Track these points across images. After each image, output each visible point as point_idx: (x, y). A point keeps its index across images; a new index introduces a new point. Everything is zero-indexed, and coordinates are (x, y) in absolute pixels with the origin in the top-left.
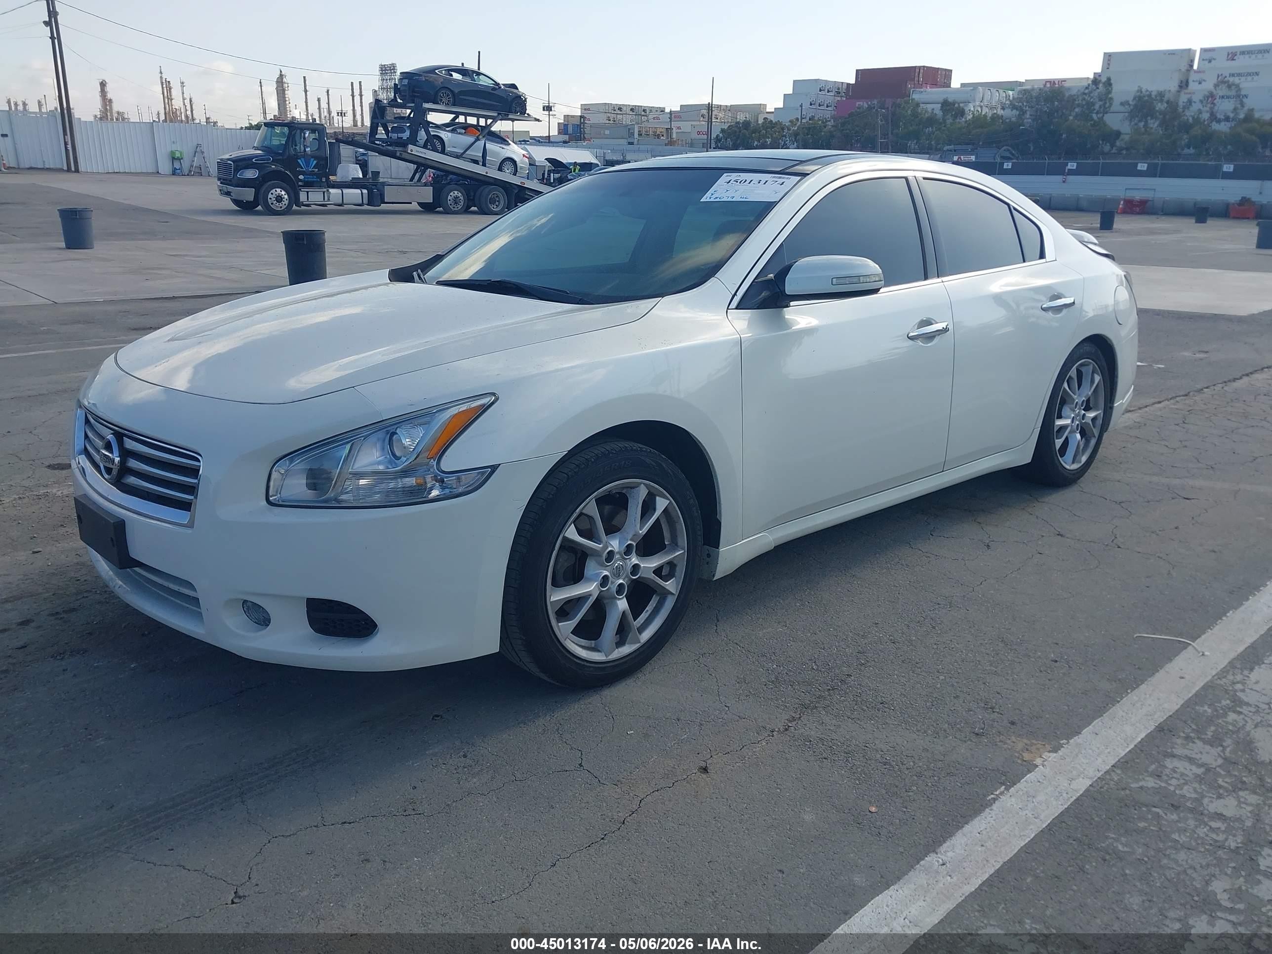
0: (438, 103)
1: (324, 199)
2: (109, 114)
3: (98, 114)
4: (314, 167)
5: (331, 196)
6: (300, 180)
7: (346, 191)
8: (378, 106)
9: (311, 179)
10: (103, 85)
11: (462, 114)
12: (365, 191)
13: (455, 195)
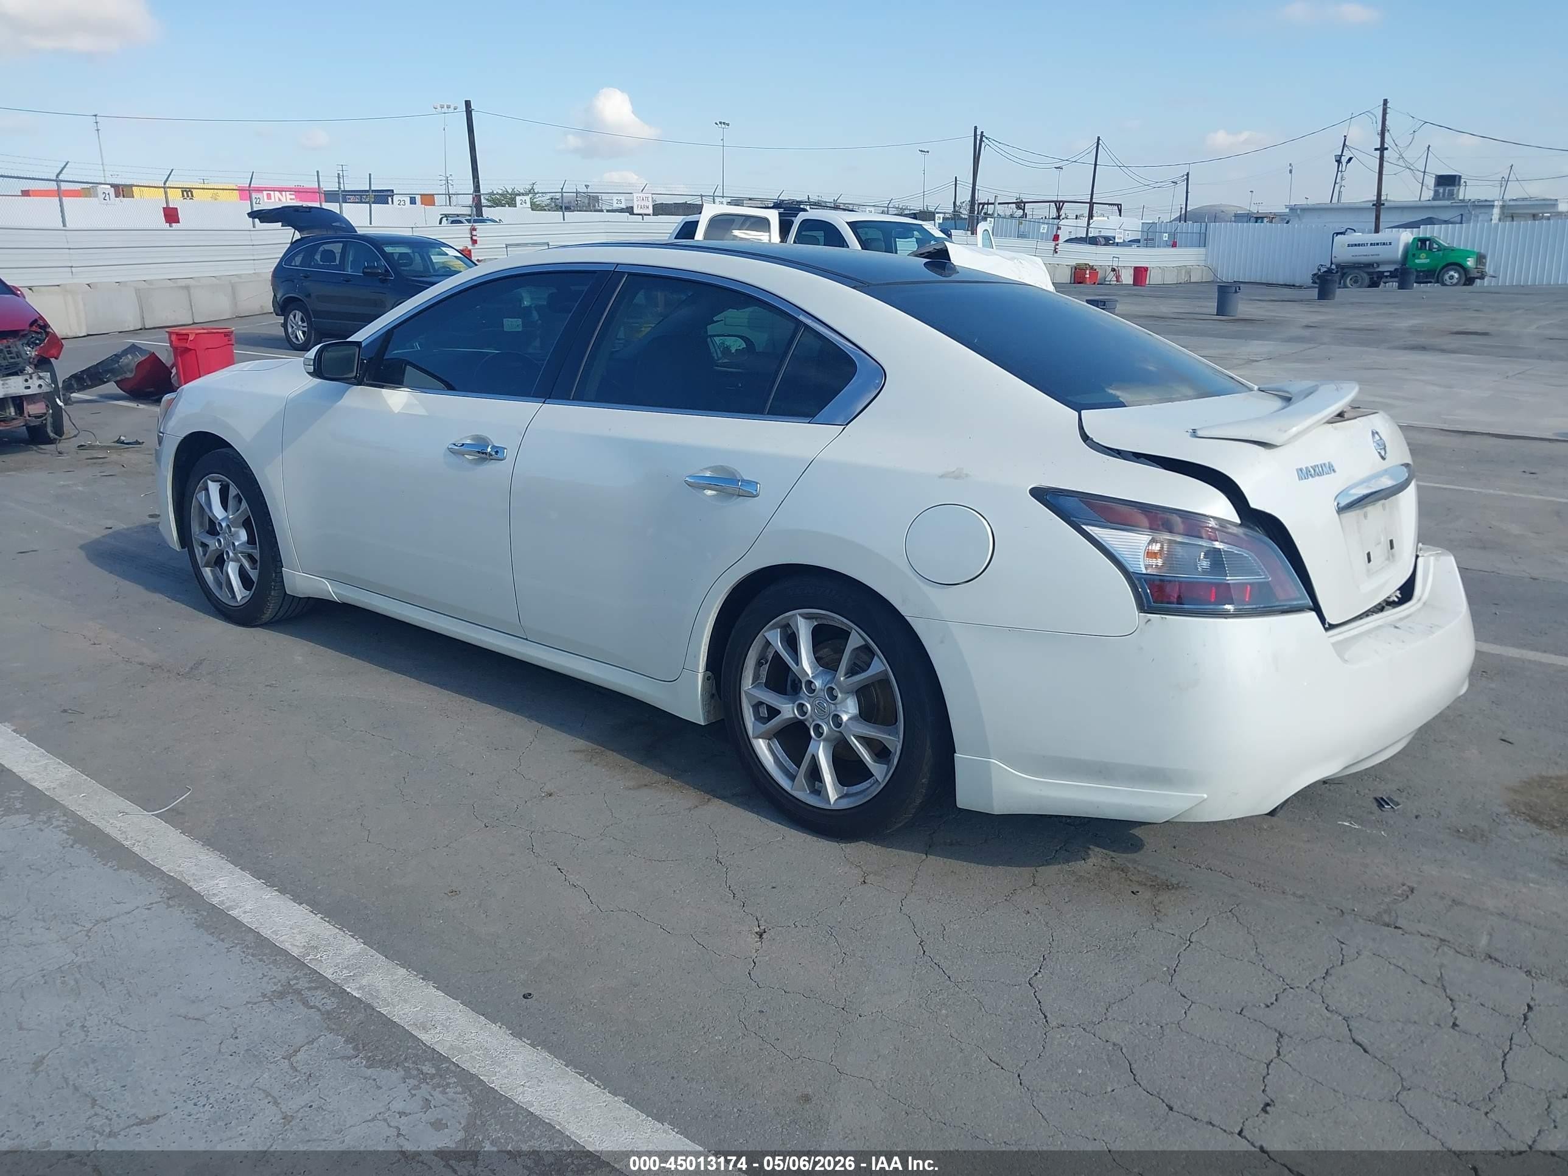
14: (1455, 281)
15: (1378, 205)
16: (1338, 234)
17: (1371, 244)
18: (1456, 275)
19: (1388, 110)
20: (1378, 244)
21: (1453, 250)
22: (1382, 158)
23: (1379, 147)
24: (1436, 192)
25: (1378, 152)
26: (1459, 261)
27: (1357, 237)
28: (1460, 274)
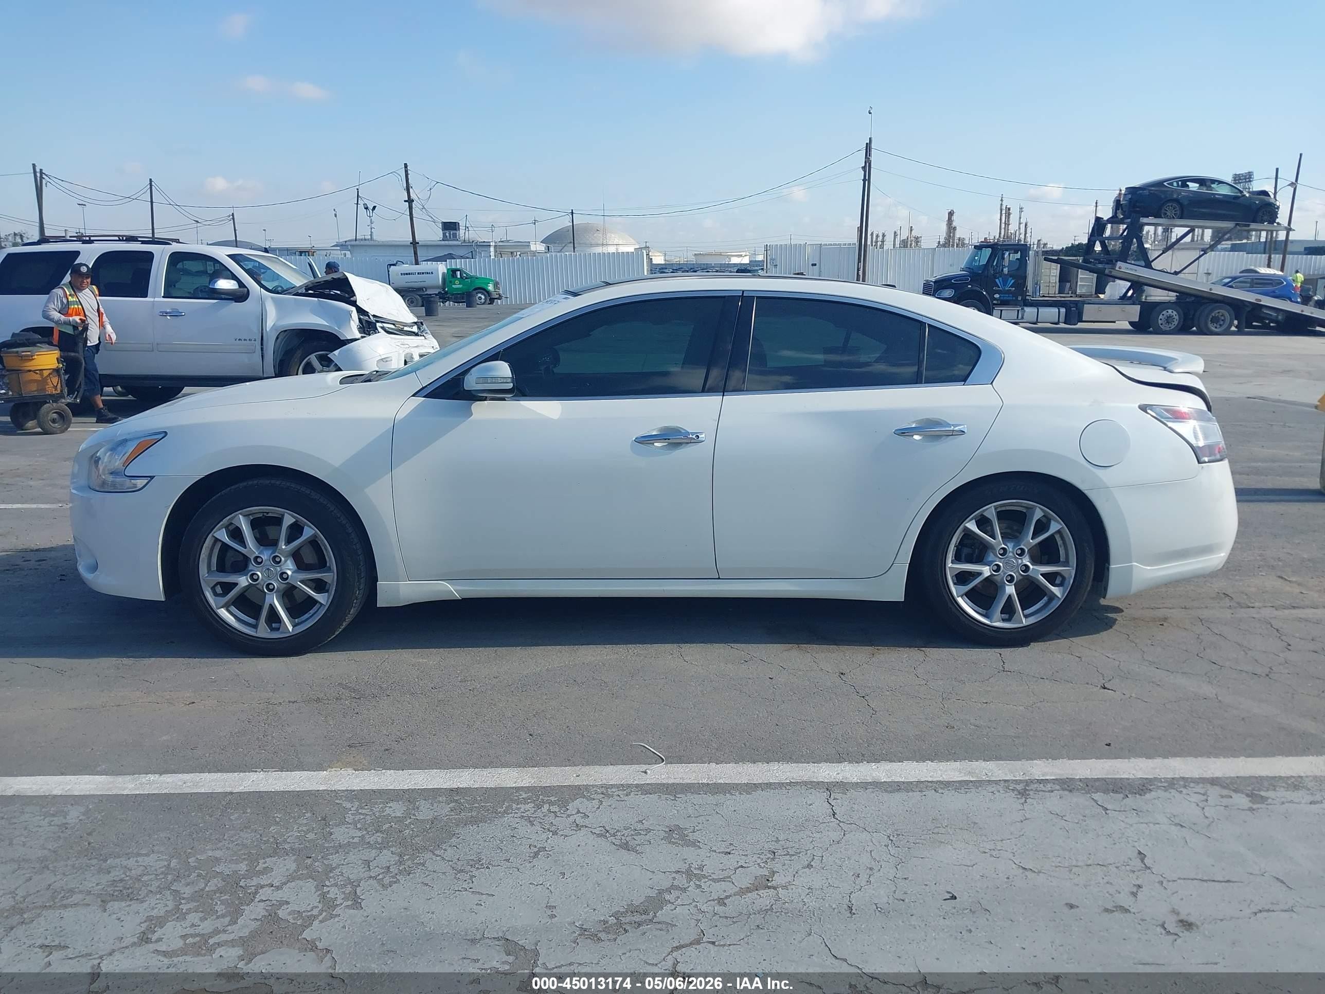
0: (1160, 217)
1: (1018, 317)
2: (951, 241)
3: (942, 241)
4: (1011, 286)
5: (1025, 314)
6: (995, 299)
7: (1041, 310)
8: (1098, 223)
9: (1006, 297)
10: (951, 214)
11: (1199, 227)
12: (1063, 310)
13: (1168, 314)
14: (483, 301)
15: (414, 243)
16: (391, 265)
17: (418, 273)
18: (483, 297)
19: (409, 172)
20: (423, 273)
21: (477, 278)
22: (411, 208)
23: (407, 199)
24: (444, 234)
25: (407, 203)
26: (484, 286)
27: (406, 268)
28: (485, 295)
